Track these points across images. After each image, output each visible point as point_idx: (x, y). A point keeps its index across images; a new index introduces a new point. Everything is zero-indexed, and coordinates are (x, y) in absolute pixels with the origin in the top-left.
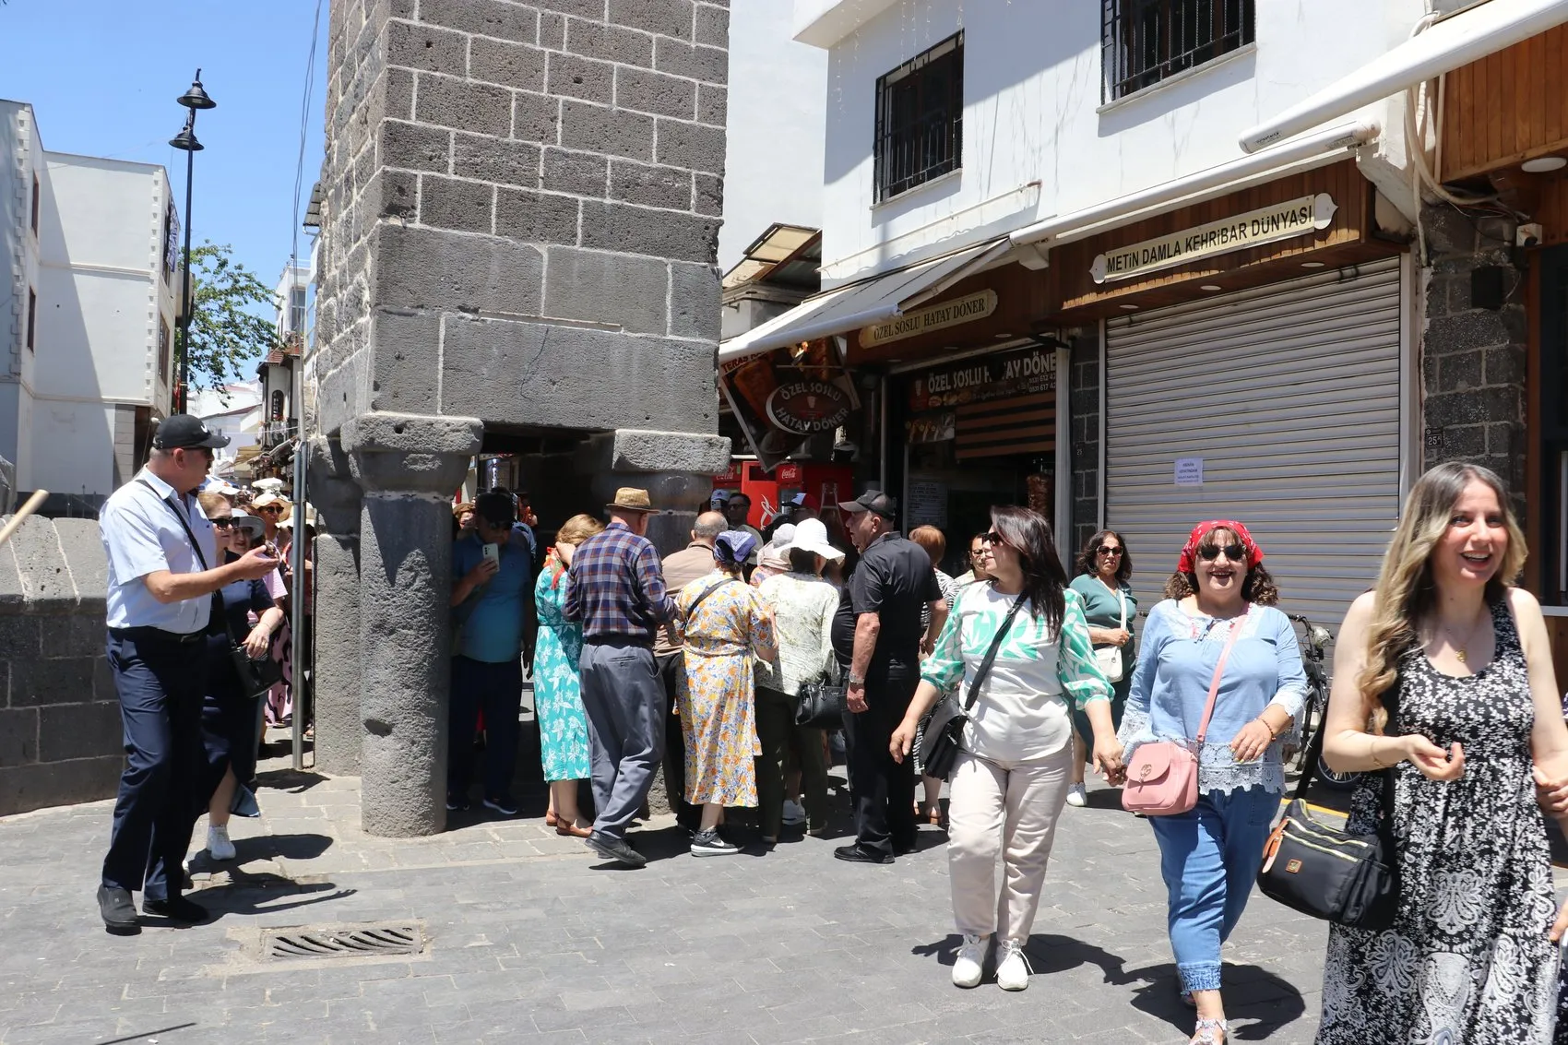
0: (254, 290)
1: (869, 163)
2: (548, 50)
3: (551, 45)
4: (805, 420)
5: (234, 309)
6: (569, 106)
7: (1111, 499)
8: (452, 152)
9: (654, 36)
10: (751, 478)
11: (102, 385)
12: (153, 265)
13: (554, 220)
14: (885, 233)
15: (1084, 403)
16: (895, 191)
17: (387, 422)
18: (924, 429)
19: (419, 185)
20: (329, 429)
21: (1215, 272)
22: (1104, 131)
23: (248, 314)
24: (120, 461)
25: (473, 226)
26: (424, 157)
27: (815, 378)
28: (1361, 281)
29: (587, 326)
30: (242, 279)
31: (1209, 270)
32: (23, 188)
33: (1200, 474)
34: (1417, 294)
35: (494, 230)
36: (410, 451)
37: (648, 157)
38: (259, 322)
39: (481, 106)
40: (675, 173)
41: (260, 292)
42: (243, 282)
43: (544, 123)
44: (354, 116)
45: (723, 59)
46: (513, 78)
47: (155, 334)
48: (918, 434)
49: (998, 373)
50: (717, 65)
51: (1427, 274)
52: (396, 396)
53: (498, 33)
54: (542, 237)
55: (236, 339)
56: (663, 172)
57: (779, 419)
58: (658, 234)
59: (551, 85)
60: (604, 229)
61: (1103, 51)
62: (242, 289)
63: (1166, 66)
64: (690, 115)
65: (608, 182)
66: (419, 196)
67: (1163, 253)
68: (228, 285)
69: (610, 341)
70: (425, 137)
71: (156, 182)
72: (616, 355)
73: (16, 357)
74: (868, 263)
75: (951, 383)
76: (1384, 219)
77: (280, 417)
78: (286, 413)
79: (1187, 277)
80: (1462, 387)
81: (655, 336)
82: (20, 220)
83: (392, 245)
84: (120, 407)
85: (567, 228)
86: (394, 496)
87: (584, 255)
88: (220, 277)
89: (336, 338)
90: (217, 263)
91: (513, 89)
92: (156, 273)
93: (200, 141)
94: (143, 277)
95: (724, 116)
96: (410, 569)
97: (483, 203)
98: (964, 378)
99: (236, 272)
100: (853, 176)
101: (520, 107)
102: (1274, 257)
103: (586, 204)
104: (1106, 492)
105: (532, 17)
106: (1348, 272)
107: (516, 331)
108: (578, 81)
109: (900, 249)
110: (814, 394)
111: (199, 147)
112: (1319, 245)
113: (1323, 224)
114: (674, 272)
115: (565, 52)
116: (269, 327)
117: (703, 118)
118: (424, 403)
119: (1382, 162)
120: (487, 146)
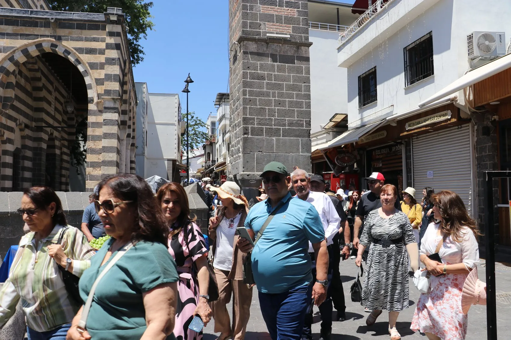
0: (202, 124)
1: (357, 98)
2: (273, 99)
3: (274, 97)
4: (344, 163)
5: (196, 130)
6: (278, 109)
7: (415, 181)
8: (256, 121)
9: (295, 92)
10: (333, 178)
11: (164, 155)
12: (176, 121)
13: (276, 133)
14: (362, 116)
15: (408, 158)
16: (364, 105)
17: (246, 174)
18: (376, 164)
19: (250, 129)
20: (234, 174)
21: (430, 128)
22: (406, 94)
23: (200, 131)
24: (169, 175)
25: (260, 135)
26: (250, 123)
27: (348, 152)
28: (462, 129)
29: (284, 153)
30: (198, 121)
31: (429, 127)
32: (145, 104)
33: (432, 175)
34: (473, 132)
35: (264, 136)
36: (250, 180)
37: (295, 118)
38: (203, 133)
39: (261, 111)
40: (300, 120)
41: (203, 124)
42: (198, 122)
43: (273, 114)
44: (236, 112)
45: (309, 95)
46: (267, 105)
47: (177, 140)
48: (374, 165)
49: (391, 150)
50: (308, 97)
51: (476, 127)
52: (247, 169)
53: (263, 97)
54: (274, 136)
55: (197, 138)
56: (298, 120)
57: (338, 163)
58: (297, 133)
59: (274, 105)
60: (286, 133)
61: (405, 74)
62: (198, 124)
63: (417, 79)
64: (303, 108)
65: (287, 124)
66: (250, 130)
67: (419, 123)
68: (194, 123)
69: (288, 156)
70: (250, 119)
71: (176, 99)
72: (290, 158)
73: (144, 148)
74: (358, 123)
75: (381, 152)
76: (462, 116)
77: (209, 160)
78: (211, 159)
79: (424, 129)
80: (483, 154)
81: (298, 154)
82: (144, 113)
83: (245, 140)
84: (168, 160)
85: (279, 134)
86: (247, 188)
87: (283, 139)
88: (192, 121)
89: (234, 156)
90: (191, 117)
91: (267, 107)
92: (176, 123)
93: (189, 90)
94: (173, 124)
95: (310, 107)
96: (251, 202)
97: (262, 131)
98: (384, 151)
99: (196, 119)
100: (354, 100)
101: (268, 111)
102: (441, 125)
103: (282, 129)
104: (414, 180)
105: (270, 93)
106: (459, 127)
107: (270, 155)
108: (280, 104)
109: (366, 120)
110: (347, 156)
111: (189, 92)
112: (449, 122)
113: (449, 117)
114: (301, 141)
115: (277, 99)
116: (206, 134)
117: (306, 108)
118: (252, 170)
119: (459, 104)
120: (262, 119)
